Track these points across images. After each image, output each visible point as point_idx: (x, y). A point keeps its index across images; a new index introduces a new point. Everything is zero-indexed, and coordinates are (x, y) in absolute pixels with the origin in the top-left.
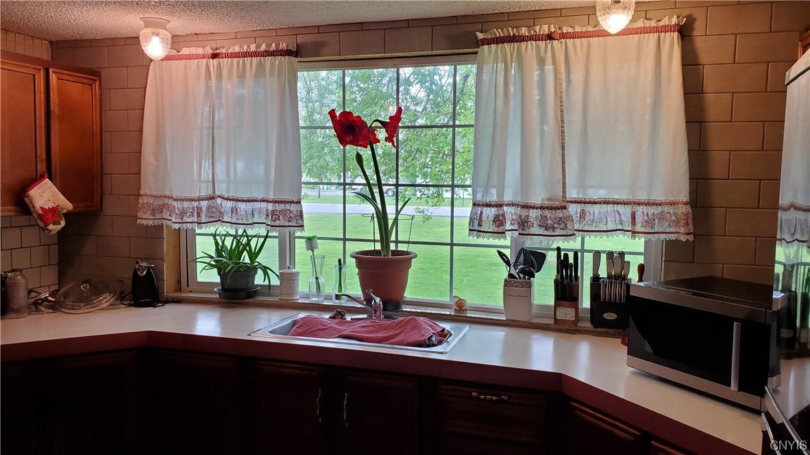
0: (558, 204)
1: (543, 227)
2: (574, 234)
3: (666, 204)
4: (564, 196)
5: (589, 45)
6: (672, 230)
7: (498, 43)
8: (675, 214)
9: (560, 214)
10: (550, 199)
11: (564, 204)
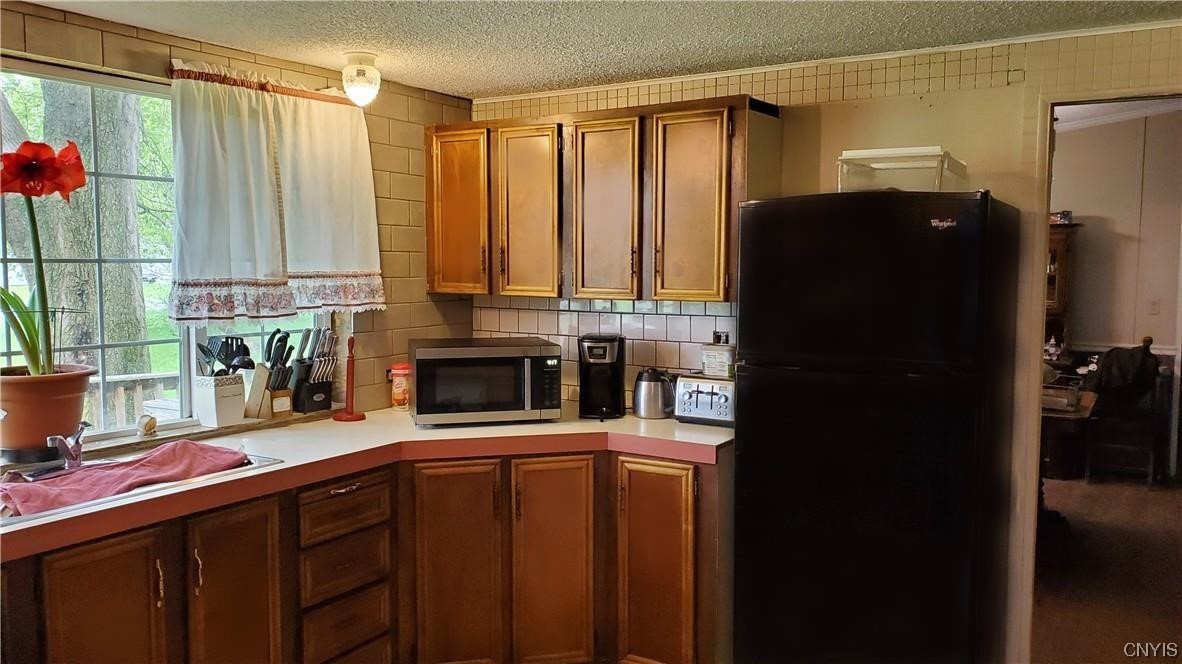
0: (279, 279)
1: (267, 307)
2: (296, 313)
3: (362, 276)
4: (285, 271)
5: (295, 104)
6: (367, 301)
7: (207, 80)
8: (368, 285)
9: (281, 290)
10: (273, 275)
11: (285, 280)
